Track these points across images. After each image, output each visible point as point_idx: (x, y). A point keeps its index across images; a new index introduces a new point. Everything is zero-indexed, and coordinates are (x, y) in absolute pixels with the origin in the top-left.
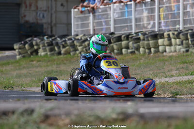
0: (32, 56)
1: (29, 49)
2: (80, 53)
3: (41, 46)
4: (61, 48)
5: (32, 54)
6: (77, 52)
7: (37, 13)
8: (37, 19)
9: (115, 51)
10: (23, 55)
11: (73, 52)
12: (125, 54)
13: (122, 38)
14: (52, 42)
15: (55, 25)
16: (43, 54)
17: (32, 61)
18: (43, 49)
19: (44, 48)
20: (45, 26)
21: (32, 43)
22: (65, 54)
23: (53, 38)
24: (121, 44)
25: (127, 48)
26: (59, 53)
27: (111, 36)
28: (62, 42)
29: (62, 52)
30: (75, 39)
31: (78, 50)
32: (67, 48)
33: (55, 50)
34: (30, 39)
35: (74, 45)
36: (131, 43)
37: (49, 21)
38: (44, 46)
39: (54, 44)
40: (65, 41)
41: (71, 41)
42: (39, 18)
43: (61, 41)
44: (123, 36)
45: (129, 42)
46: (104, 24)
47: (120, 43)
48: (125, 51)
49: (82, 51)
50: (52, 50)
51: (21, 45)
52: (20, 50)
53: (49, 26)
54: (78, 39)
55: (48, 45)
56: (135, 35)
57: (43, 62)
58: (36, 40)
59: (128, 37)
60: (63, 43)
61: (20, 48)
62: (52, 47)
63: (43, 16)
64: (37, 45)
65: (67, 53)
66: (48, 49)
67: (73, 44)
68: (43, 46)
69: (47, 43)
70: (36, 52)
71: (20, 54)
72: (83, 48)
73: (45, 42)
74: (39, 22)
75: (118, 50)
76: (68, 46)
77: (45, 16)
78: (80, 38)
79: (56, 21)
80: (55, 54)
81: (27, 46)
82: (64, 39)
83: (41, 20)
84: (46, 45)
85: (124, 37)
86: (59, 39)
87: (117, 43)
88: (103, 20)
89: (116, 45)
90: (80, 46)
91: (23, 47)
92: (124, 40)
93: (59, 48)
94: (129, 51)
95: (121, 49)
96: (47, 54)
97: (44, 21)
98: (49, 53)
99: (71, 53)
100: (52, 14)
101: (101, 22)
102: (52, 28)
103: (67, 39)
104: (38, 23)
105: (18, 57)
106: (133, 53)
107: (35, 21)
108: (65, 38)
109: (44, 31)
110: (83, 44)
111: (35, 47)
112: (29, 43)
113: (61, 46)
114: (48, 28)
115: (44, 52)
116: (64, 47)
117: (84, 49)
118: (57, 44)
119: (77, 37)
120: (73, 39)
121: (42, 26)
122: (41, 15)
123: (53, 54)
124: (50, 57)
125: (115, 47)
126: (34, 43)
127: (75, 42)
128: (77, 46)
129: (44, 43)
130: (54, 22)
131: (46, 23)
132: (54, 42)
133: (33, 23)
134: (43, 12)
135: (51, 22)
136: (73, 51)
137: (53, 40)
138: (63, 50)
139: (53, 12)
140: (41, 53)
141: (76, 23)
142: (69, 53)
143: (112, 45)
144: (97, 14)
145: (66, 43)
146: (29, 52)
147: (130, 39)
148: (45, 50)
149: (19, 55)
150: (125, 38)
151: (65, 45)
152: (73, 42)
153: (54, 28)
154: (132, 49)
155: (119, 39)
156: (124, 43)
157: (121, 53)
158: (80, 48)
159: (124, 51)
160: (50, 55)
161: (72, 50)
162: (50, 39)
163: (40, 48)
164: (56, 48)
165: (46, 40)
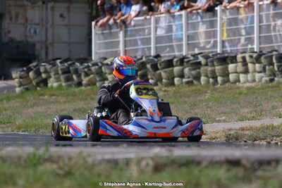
0: (38, 88)
1: (34, 79)
3: (52, 74)
4: (83, 77)
5: (38, 85)
6: (107, 82)
7: (26, 28)
8: (26, 36)
9: (164, 80)
10: (25, 87)
12: (178, 86)
13: (174, 63)
14: (68, 68)
15: (52, 44)
16: (55, 85)
17: (42, 95)
18: (55, 78)
19: (57, 76)
20: (38, 46)
21: (39, 69)
22: (88, 85)
23: (69, 63)
24: (173, 70)
25: (182, 76)
26: (80, 84)
27: (156, 60)
28: (84, 68)
29: (84, 82)
30: (103, 64)
31: (107, 79)
32: (92, 76)
33: (73, 79)
34: (35, 64)
35: (102, 72)
36: (186, 70)
37: (44, 39)
38: (57, 73)
39: (72, 72)
40: (88, 66)
41: (97, 67)
42: (28, 34)
43: (82, 67)
44: (175, 60)
45: (183, 69)
46: (139, 42)
47: (171, 69)
48: (178, 81)
50: (68, 79)
51: (22, 73)
52: (21, 80)
53: (44, 47)
54: (107, 64)
55: (63, 73)
56: (192, 58)
57: (58, 96)
58: (45, 66)
59: (182, 61)
60: (86, 70)
61: (21, 77)
62: (69, 75)
63: (35, 32)
64: (46, 72)
65: (91, 83)
66: (62, 77)
67: (99, 71)
68: (55, 75)
69: (61, 69)
70: (45, 82)
71: (21, 85)
73: (59, 68)
74: (29, 40)
75: (169, 79)
76: (93, 73)
77: (38, 31)
78: (109, 63)
79: (53, 39)
80: (73, 86)
81: (31, 74)
82: (86, 65)
83: (32, 37)
84: (60, 72)
85: (177, 61)
86: (78, 64)
87: (166, 69)
88: (138, 38)
89: (165, 72)
90: (110, 74)
91: (26, 75)
92: (176, 66)
93: (79, 76)
94: (184, 80)
95: (173, 79)
96: (61, 85)
97: (36, 39)
98: (64, 84)
99: (98, 84)
100: (47, 30)
101: (136, 40)
102: (47, 48)
103: (90, 65)
104: (27, 41)
105: (18, 90)
106: (190, 83)
107: (23, 38)
108: (87, 63)
109: (37, 52)
111: (44, 76)
112: (34, 69)
113: (83, 74)
114: (42, 48)
115: (57, 82)
116: (87, 75)
118: (76, 71)
119: (105, 62)
120: (100, 64)
121: (34, 45)
122: (32, 31)
123: (70, 86)
124: (67, 89)
125: (163, 75)
126: (42, 69)
127: (103, 68)
128: (106, 73)
129: (57, 70)
130: (50, 40)
131: (39, 42)
132: (71, 68)
133: (20, 42)
134: (34, 26)
135: (47, 40)
136: (100, 81)
137: (70, 65)
139: (49, 27)
140: (53, 83)
142: (95, 84)
143: (158, 72)
144: (129, 29)
145: (90, 70)
146: (34, 83)
147: (185, 64)
148: (58, 80)
149: (20, 87)
150: (179, 62)
151: (89, 72)
152: (100, 68)
153: (50, 50)
154: (189, 77)
155: (169, 64)
156: (176, 69)
157: (172, 84)
158: (110, 77)
159: (176, 80)
160: (66, 86)
161: (98, 79)
162: (66, 64)
163: (50, 77)
164: (74, 77)
165: (59, 65)
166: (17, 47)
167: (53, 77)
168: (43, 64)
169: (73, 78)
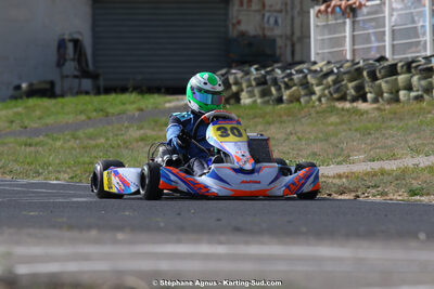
0: (228, 106)
2: (319, 100)
3: (244, 85)
4: (283, 90)
5: (227, 101)
6: (314, 98)
7: (263, 16)
8: (264, 29)
9: (385, 95)
11: (307, 98)
12: (405, 102)
13: (399, 69)
14: (264, 76)
15: (301, 39)
16: (248, 101)
18: (248, 92)
19: (250, 89)
20: (280, 42)
21: (227, 79)
22: (290, 101)
23: (268, 69)
24: (396, 79)
25: (409, 88)
26: (280, 100)
27: (377, 64)
28: (284, 77)
29: (285, 98)
30: (310, 71)
31: (313, 93)
32: (294, 88)
33: (270, 93)
34: (223, 71)
35: (308, 83)
36: (415, 79)
37: (289, 33)
38: (250, 85)
39: (269, 83)
40: (291, 74)
41: (301, 75)
42: (266, 26)
43: (282, 76)
44: (400, 65)
45: (411, 77)
46: (373, 38)
47: (394, 77)
48: (405, 95)
49: (323, 95)
50: (265, 93)
53: (289, 43)
54: (316, 71)
55: (258, 84)
56: (423, 62)
58: (235, 74)
59: (409, 66)
60: (286, 80)
62: (265, 87)
63: (276, 22)
64: (237, 83)
65: (295, 99)
66: (257, 91)
67: (304, 81)
68: (248, 86)
69: (255, 79)
70: (237, 97)
72: (324, 89)
73: (253, 78)
74: (268, 33)
75: (391, 93)
76: (295, 85)
77: (280, 21)
78: (318, 69)
79: (302, 32)
80: (271, 103)
82: (288, 71)
83: (272, 30)
84: (254, 83)
85: (402, 66)
86: (278, 71)
87: (388, 79)
88: (371, 31)
89: (386, 82)
90: (317, 85)
92: (402, 73)
93: (279, 89)
94: (413, 94)
95: (398, 92)
96: (255, 102)
97: (277, 32)
98: (259, 101)
99: (302, 100)
100: (293, 19)
102: (293, 45)
103: (293, 72)
104: (265, 36)
106: (419, 98)
107: (260, 33)
108: (290, 69)
110: (325, 82)
111: (234, 88)
113: (283, 86)
114: (286, 46)
115: (250, 97)
116: (288, 87)
117: (326, 92)
118: (275, 82)
119: (314, 68)
120: (306, 71)
121: (273, 42)
122: (272, 21)
123: (267, 103)
125: (384, 86)
126: (231, 79)
127: (309, 76)
128: (312, 84)
129: (249, 80)
130: (297, 34)
131: (281, 36)
132: (268, 77)
133: (255, 37)
134: (275, 14)
135: (293, 34)
136: (306, 95)
137: (267, 73)
138: (286, 95)
139: (296, 14)
140: (246, 100)
141: (319, 38)
142: (298, 100)
143: (378, 82)
144: (358, 19)
145: (291, 80)
147: (413, 70)
148: (251, 94)
150: (405, 68)
151: (290, 83)
152: (305, 77)
153: (298, 47)
154: (418, 90)
155: (393, 70)
156: (401, 78)
157: (397, 100)
158: (317, 89)
159: (402, 94)
160: (261, 103)
161: (303, 93)
162: (263, 72)
163: (242, 90)
164: (273, 89)
165: (255, 72)
166: (250, 45)
167: (245, 90)
168: (234, 71)
169: (271, 91)
